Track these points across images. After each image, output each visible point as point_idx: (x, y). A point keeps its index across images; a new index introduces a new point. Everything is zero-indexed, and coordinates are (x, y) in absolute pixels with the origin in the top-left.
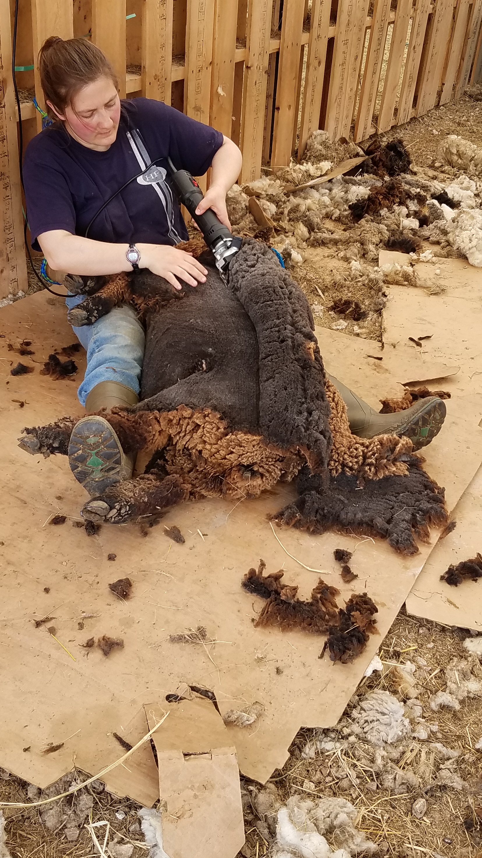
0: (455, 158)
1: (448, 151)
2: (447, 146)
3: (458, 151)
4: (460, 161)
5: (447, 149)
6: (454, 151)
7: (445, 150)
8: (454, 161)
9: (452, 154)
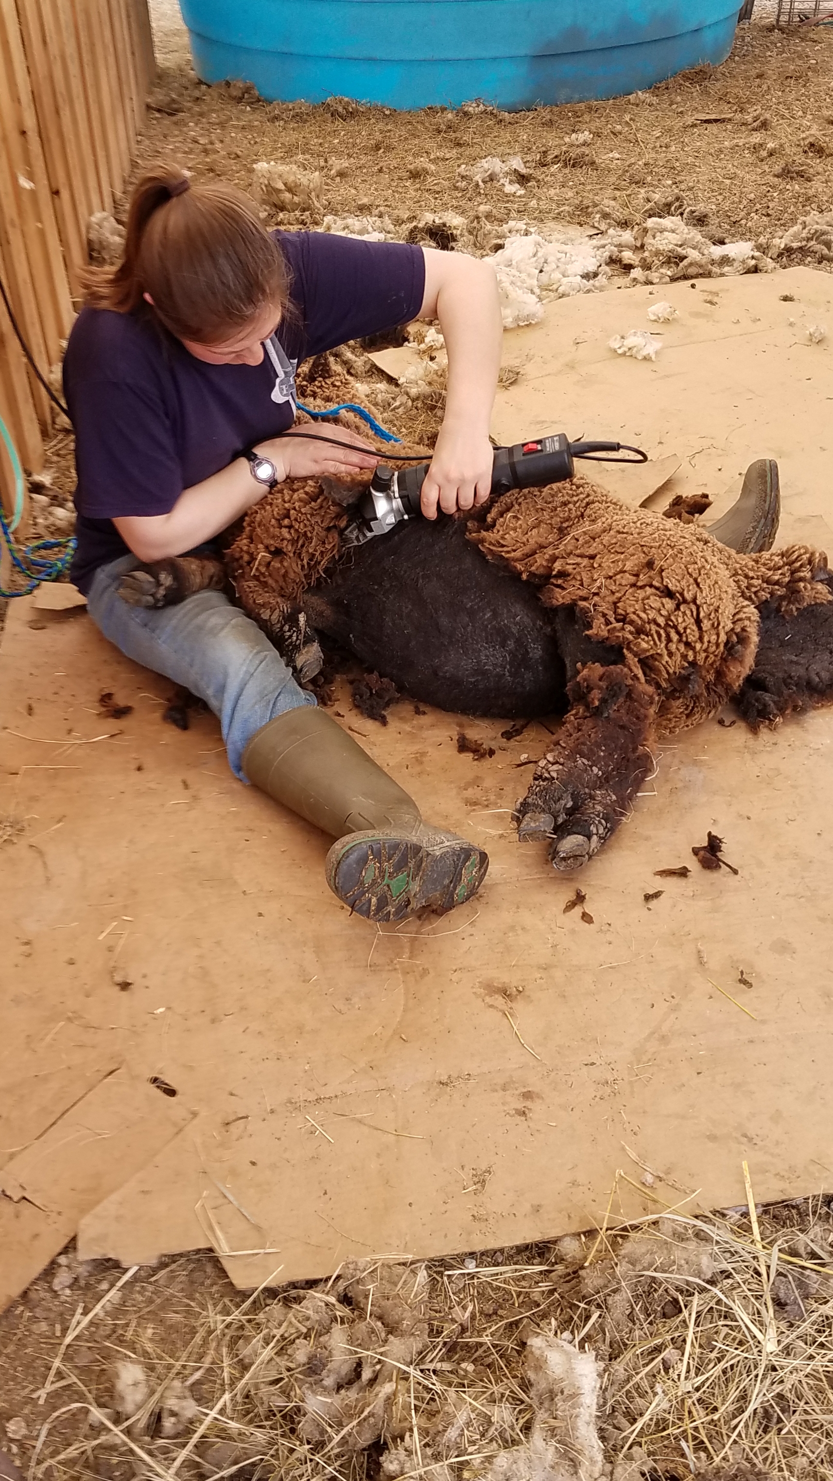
0: (287, 196)
1: (270, 189)
2: (266, 182)
3: (285, 184)
4: (296, 199)
5: (266, 186)
6: (281, 186)
7: (264, 189)
8: (287, 201)
9: (279, 191)
